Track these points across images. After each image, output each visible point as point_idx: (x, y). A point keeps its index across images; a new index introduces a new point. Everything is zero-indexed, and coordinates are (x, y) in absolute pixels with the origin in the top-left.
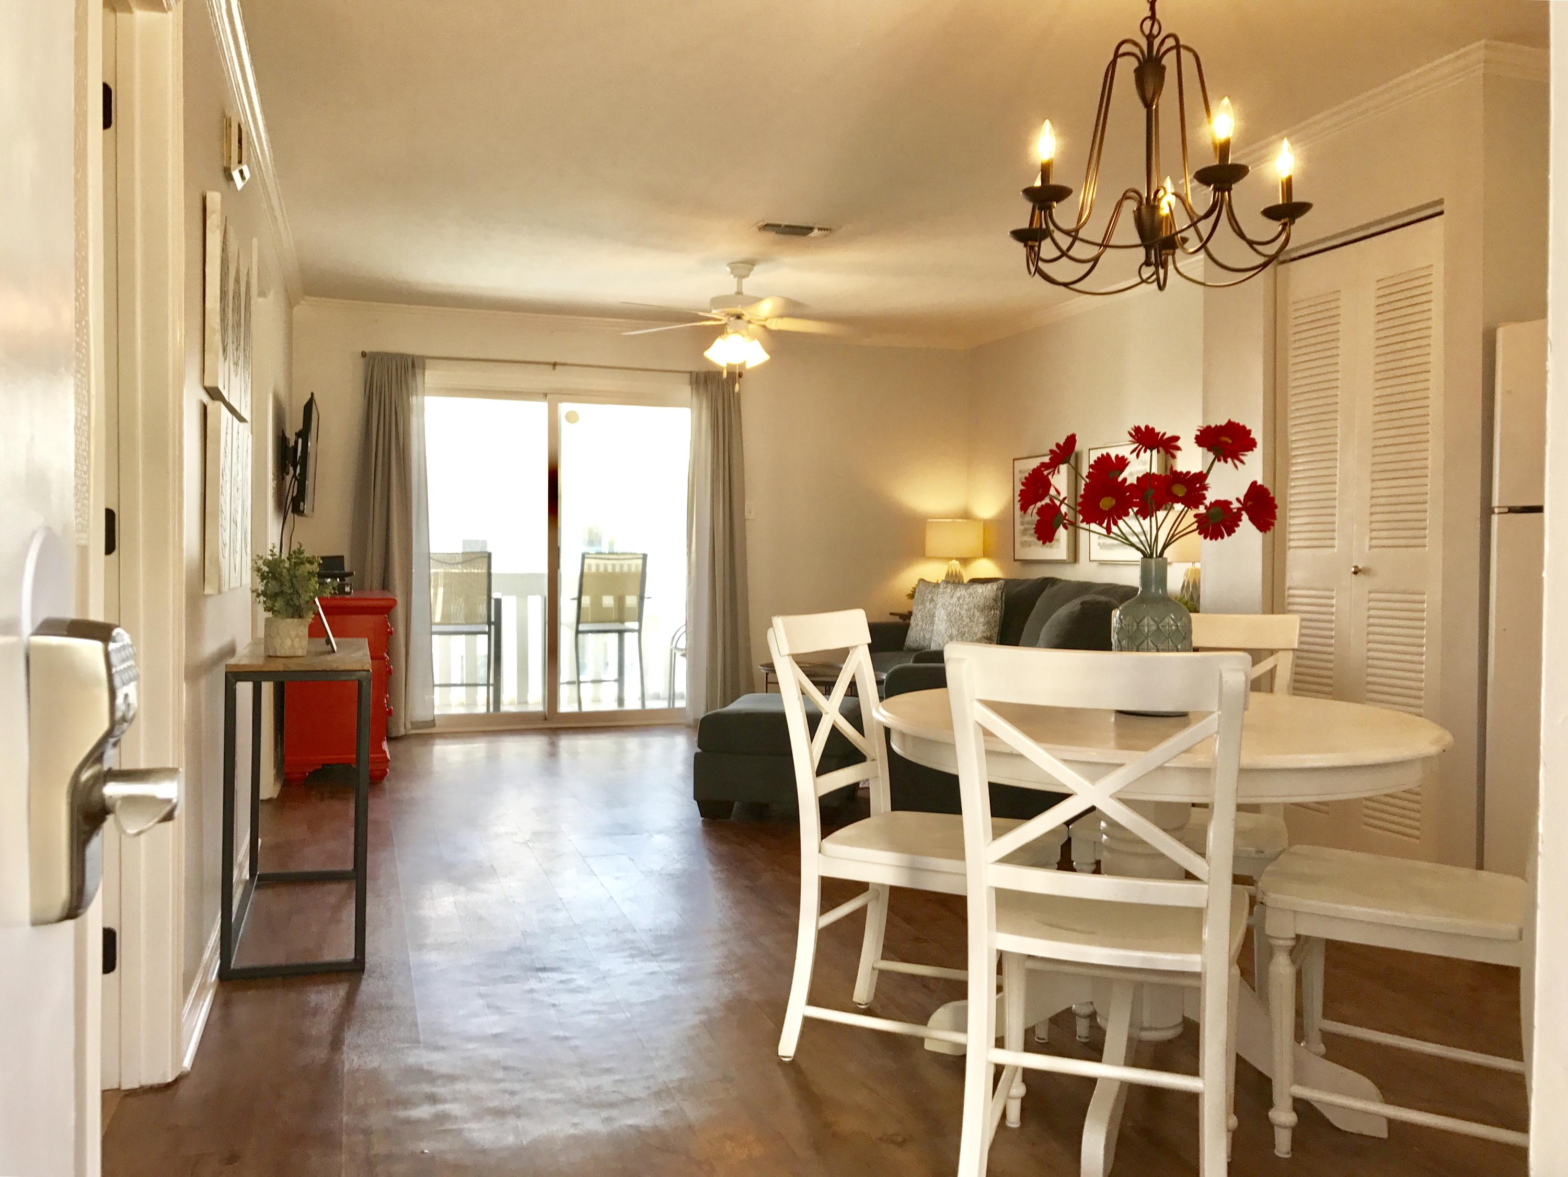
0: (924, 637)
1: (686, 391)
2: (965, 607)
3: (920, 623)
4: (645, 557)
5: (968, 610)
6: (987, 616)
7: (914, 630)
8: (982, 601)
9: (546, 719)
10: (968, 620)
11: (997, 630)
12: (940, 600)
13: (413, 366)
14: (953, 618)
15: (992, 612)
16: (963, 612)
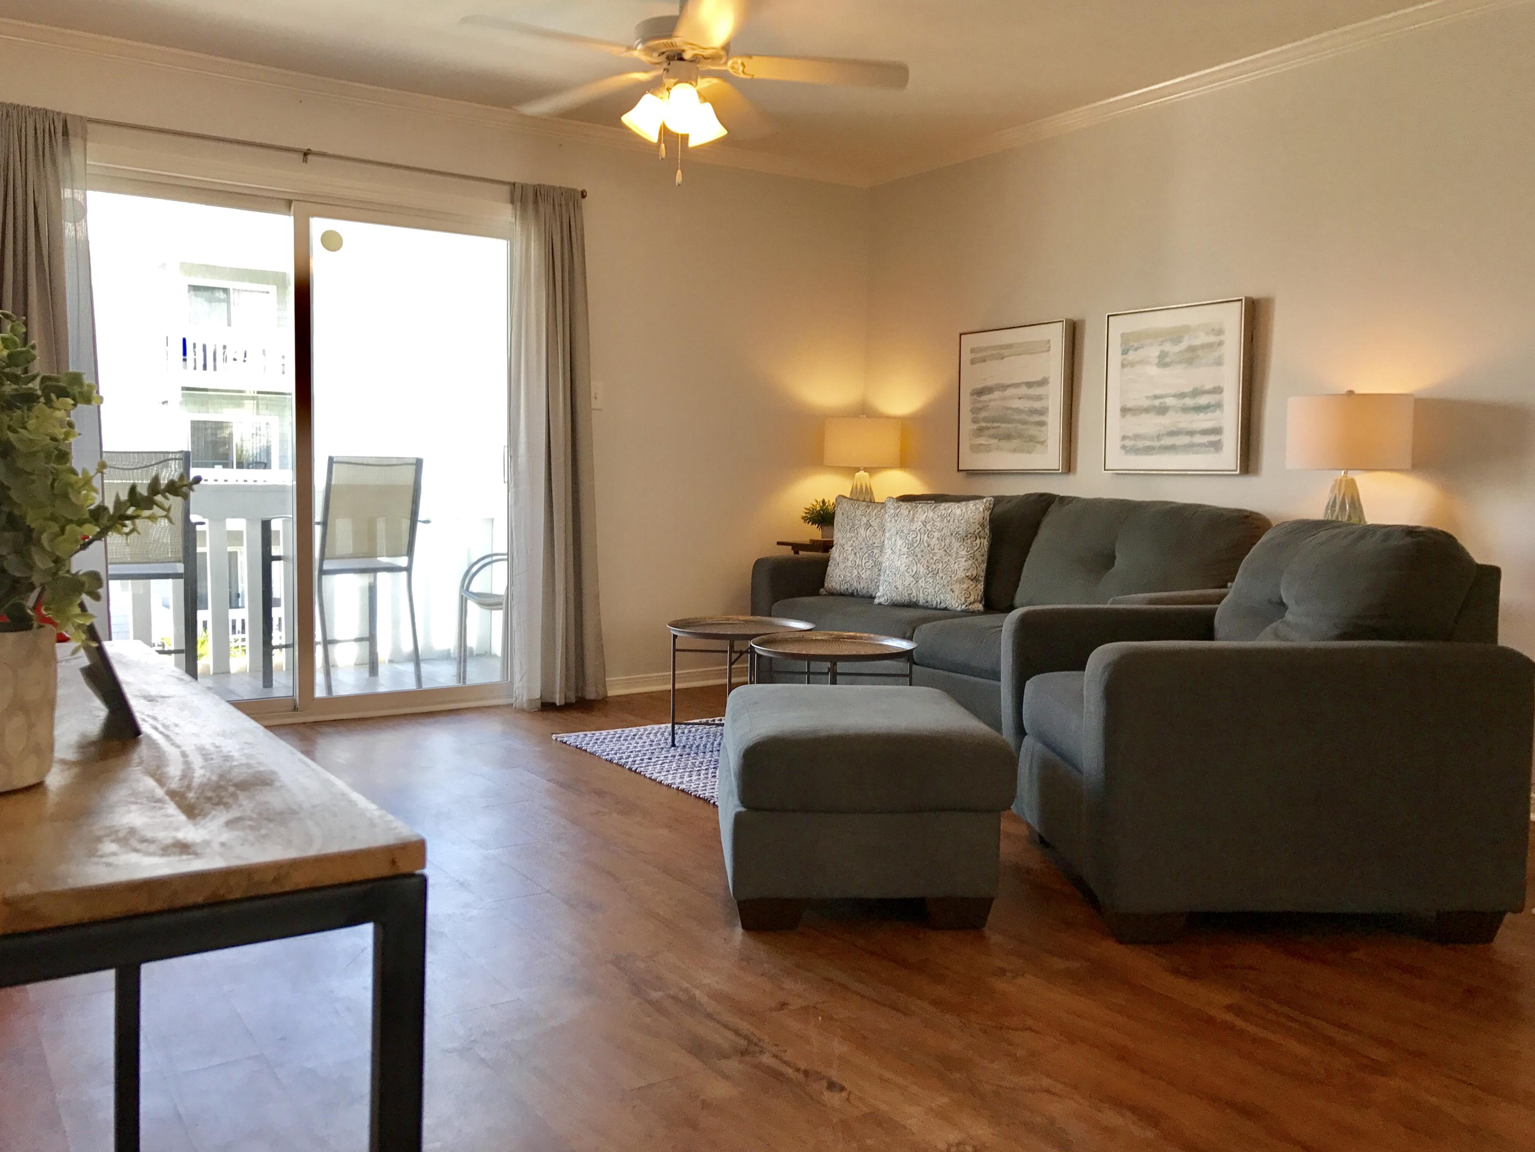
0: (859, 577)
1: (506, 214)
2: (936, 534)
3: (851, 557)
4: (419, 463)
5: (942, 539)
6: (972, 548)
7: (842, 566)
8: (963, 526)
9: (295, 709)
10: (942, 552)
11: (984, 566)
12: (891, 526)
13: (65, 133)
14: (918, 550)
15: (978, 541)
16: (934, 542)
